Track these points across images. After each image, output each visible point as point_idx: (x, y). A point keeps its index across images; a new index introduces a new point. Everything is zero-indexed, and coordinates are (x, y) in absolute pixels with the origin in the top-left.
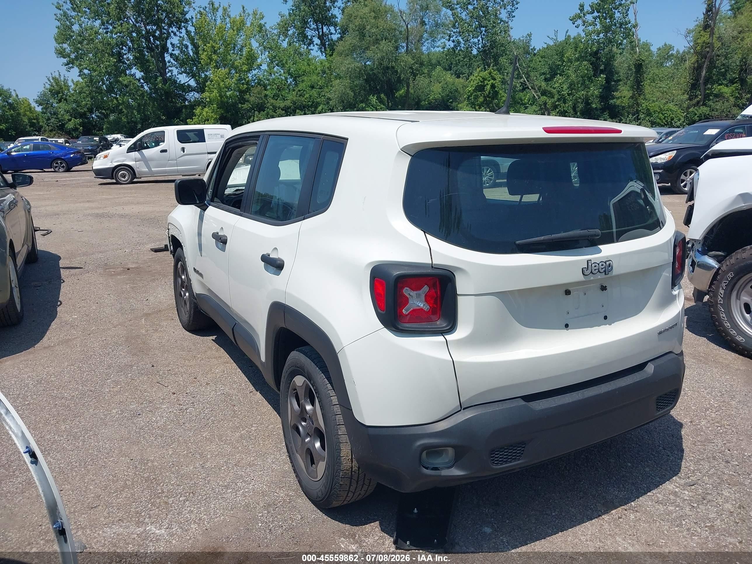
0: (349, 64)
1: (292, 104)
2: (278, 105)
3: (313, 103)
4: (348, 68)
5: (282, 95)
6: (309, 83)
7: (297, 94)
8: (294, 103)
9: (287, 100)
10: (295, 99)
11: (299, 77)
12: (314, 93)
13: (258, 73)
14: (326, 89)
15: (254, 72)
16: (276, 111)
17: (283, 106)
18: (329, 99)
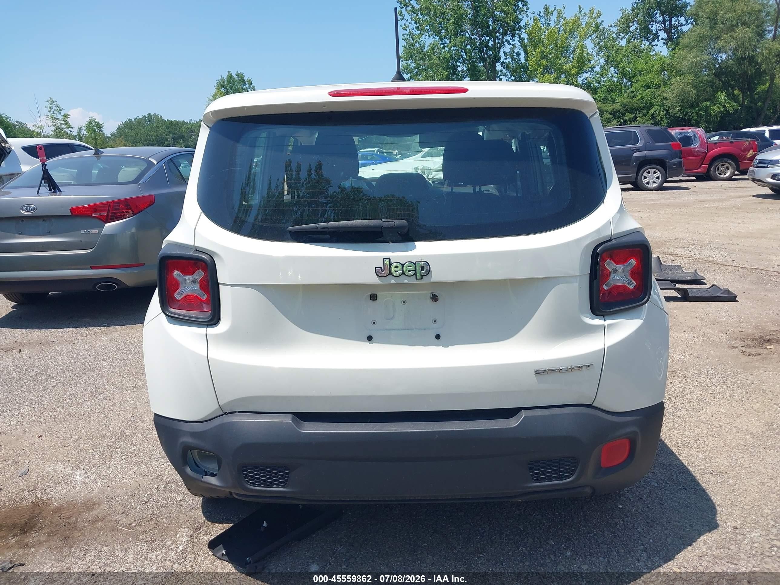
0: (694, 57)
1: (621, 107)
2: (605, 109)
3: (646, 104)
4: (692, 63)
5: (612, 98)
6: (643, 83)
7: (628, 96)
8: (624, 105)
9: (617, 103)
10: (625, 101)
11: (633, 77)
12: (648, 93)
13: (590, 76)
14: (662, 88)
15: (585, 75)
16: (603, 115)
17: (611, 110)
18: (666, 99)
